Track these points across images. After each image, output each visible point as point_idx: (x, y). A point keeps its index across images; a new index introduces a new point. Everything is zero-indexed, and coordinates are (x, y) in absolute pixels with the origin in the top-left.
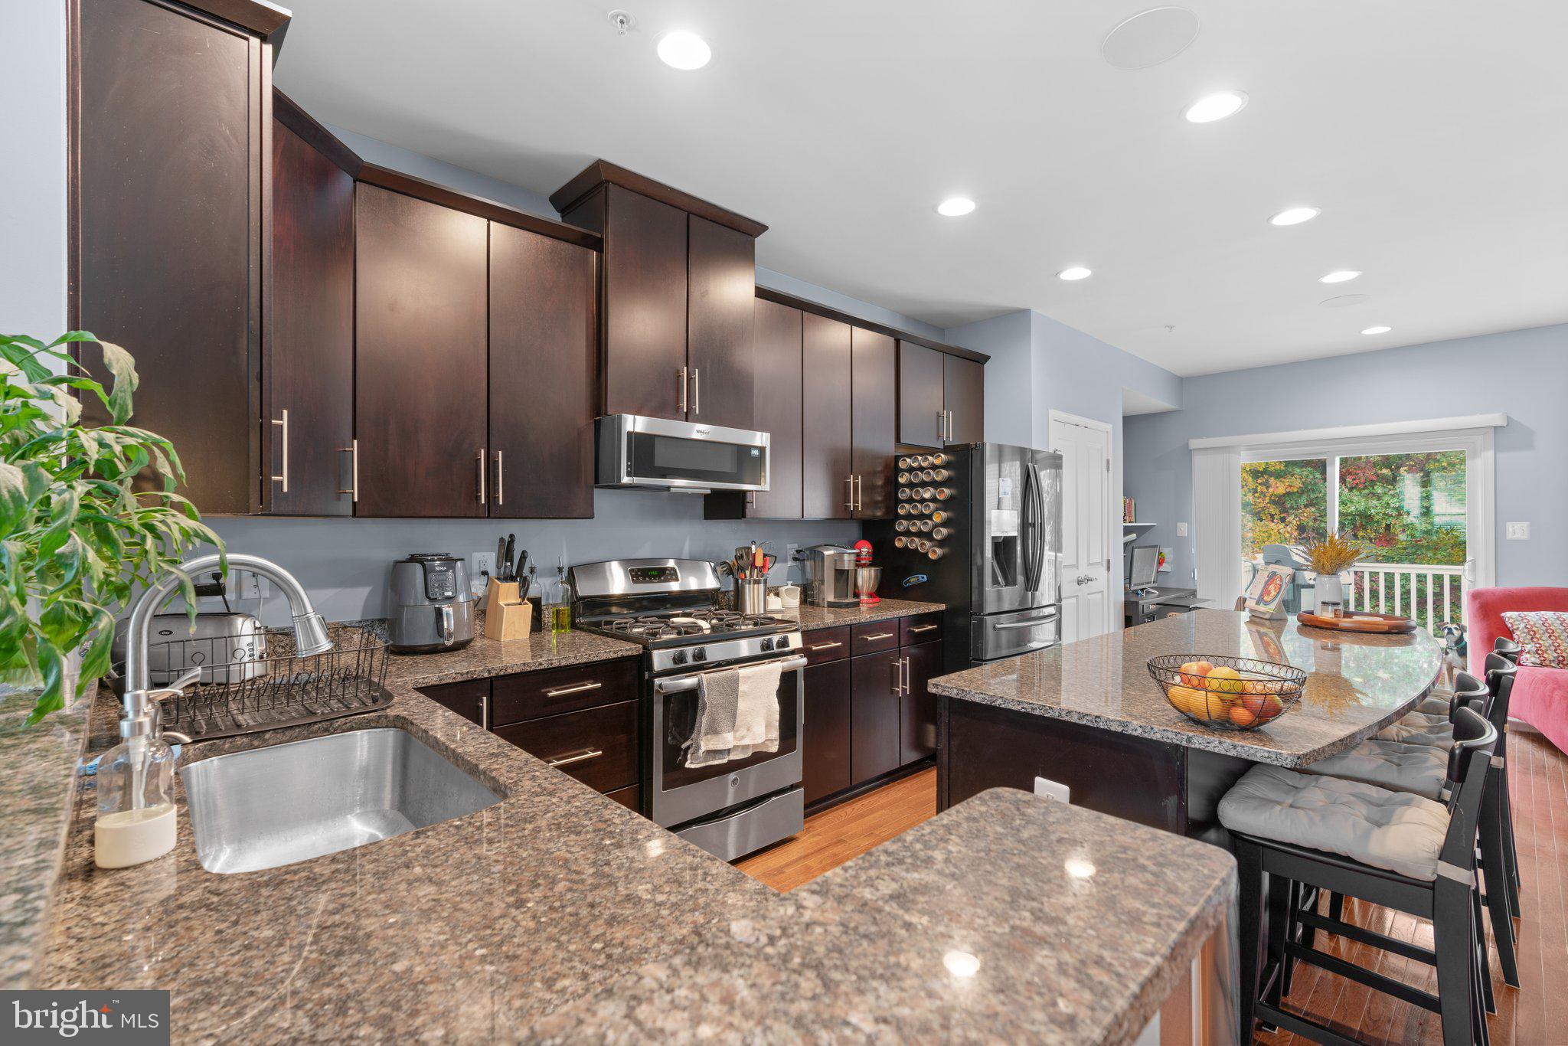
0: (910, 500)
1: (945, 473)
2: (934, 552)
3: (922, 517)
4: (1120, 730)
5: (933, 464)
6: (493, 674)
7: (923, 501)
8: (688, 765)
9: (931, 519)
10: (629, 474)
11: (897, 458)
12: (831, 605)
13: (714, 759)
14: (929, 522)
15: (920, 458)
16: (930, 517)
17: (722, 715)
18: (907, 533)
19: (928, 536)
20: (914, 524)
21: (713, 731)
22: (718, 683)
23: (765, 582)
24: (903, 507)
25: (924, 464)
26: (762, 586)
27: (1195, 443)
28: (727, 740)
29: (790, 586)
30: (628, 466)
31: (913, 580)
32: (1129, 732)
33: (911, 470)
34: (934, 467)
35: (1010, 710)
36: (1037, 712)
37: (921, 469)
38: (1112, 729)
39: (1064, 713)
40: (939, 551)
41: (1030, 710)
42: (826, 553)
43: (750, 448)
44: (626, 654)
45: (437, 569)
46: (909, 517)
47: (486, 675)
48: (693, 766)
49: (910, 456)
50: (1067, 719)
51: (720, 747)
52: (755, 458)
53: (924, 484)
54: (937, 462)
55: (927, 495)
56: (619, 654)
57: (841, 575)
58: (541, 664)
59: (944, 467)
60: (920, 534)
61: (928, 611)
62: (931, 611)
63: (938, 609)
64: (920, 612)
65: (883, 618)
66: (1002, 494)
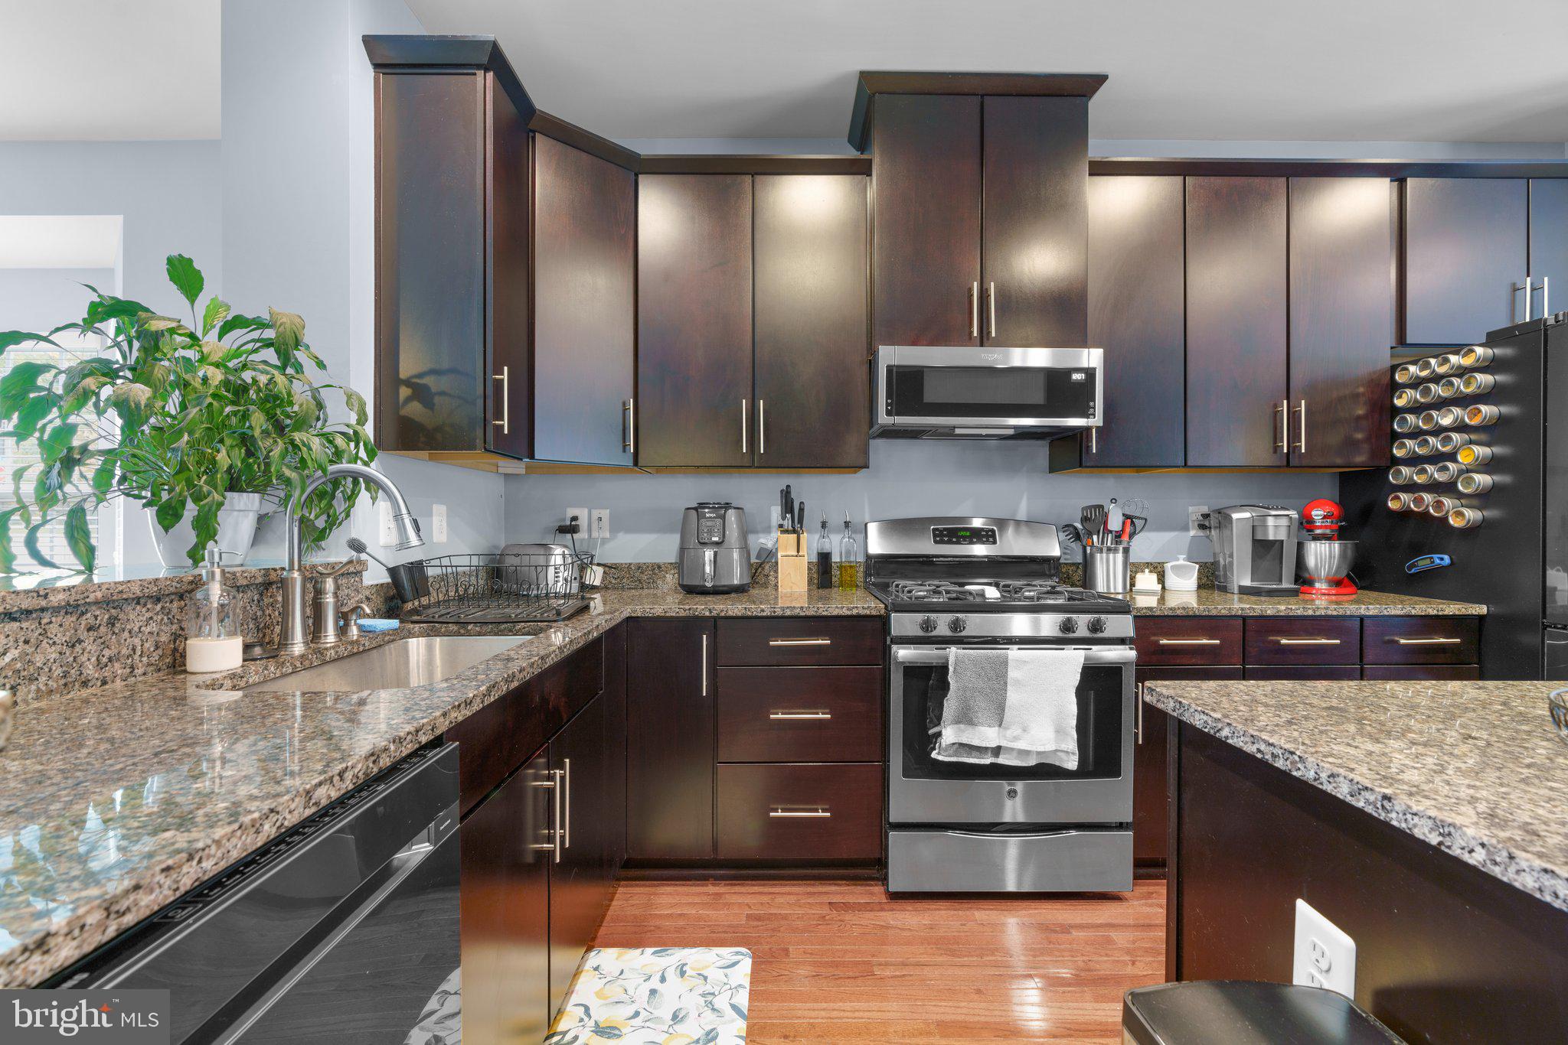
0: (1416, 434)
1: (1483, 379)
2: (1460, 514)
3: (1437, 458)
5: (1460, 367)
6: (714, 613)
7: (1438, 431)
8: (934, 755)
9: (1455, 461)
10: (889, 413)
11: (1393, 369)
13: (969, 755)
14: (1450, 465)
15: (1433, 361)
16: (1452, 457)
17: (980, 704)
18: (1411, 487)
19: (1448, 488)
20: (1424, 471)
21: (966, 718)
22: (975, 662)
23: (1126, 551)
24: (1403, 445)
25: (1442, 370)
26: (1120, 556)
28: (986, 735)
29: (1181, 562)
30: (888, 404)
31: (1423, 563)
33: (1416, 383)
34: (1462, 372)
37: (1437, 379)
38: (1418, 833)
40: (1472, 515)
42: (1235, 516)
43: (1068, 372)
44: (863, 612)
45: (707, 515)
46: (1413, 460)
47: (707, 614)
48: (940, 758)
49: (1414, 363)
50: (1328, 788)
51: (976, 742)
52: (1078, 383)
53: (1442, 404)
54: (1467, 361)
55: (1446, 421)
56: (855, 612)
57: (1264, 549)
58: (763, 611)
59: (1482, 370)
60: (1434, 487)
61: (1435, 612)
62: (1446, 613)
63: (1463, 612)
64: (1413, 612)
65: (1318, 613)
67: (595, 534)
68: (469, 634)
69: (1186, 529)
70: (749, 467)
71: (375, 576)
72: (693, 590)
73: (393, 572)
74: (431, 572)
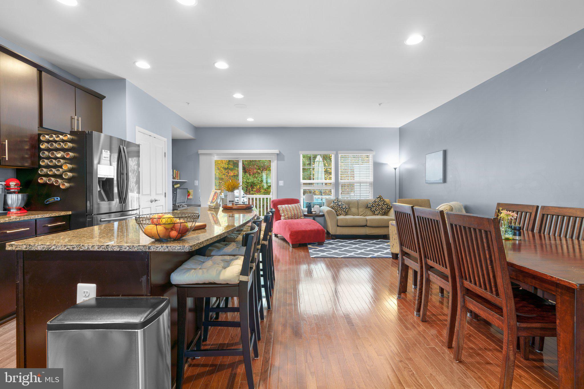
0: (48, 158)
1: (70, 145)
2: (63, 185)
3: (56, 167)
4: (118, 250)
5: (63, 139)
7: (56, 158)
9: (62, 168)
11: (39, 135)
14: (60, 169)
15: (54, 136)
16: (61, 167)
18: (46, 175)
19: (60, 176)
20: (51, 170)
24: (43, 161)
25: (57, 139)
27: (200, 152)
31: (51, 200)
32: (123, 250)
33: (48, 142)
34: (63, 141)
35: (60, 251)
36: (75, 249)
37: (56, 142)
38: (115, 250)
39: (90, 247)
40: (67, 185)
41: (71, 249)
46: (47, 167)
49: (48, 135)
53: (57, 150)
54: (65, 138)
55: (59, 155)
59: (70, 142)
60: (55, 176)
61: (58, 215)
62: (61, 215)
63: (66, 214)
64: (52, 216)
65: (21, 220)
66: (104, 157)
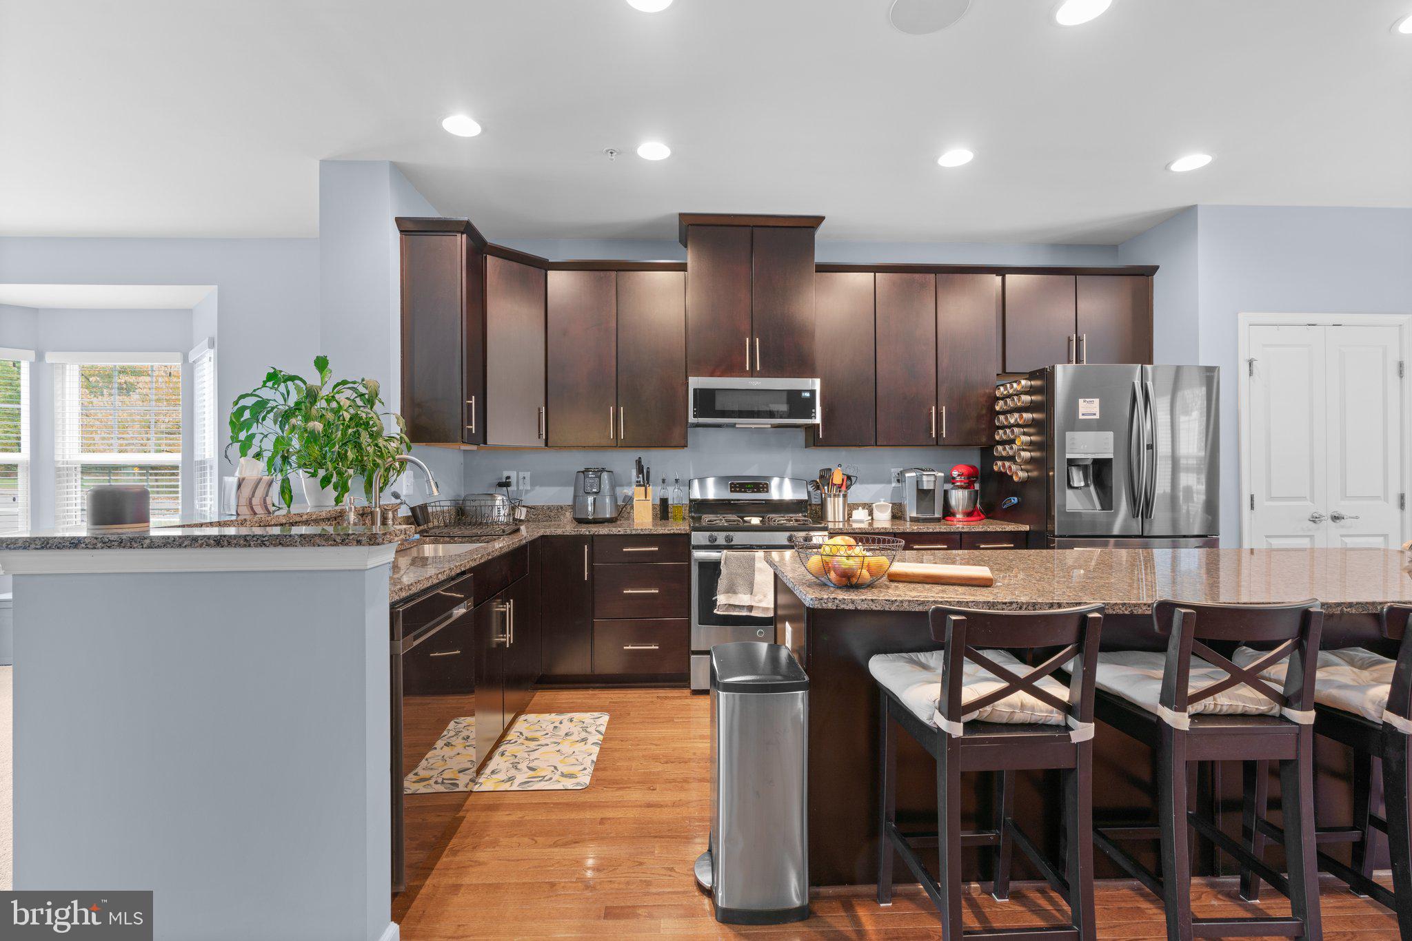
0: (1003, 427)
1: (1026, 398)
2: (1017, 474)
3: (1009, 442)
5: (1017, 390)
6: (592, 533)
7: (1010, 426)
8: (715, 611)
9: (1015, 443)
10: (695, 417)
11: (994, 388)
12: (913, 520)
13: (734, 611)
14: (1014, 446)
16: (1014, 441)
17: (740, 581)
18: (1001, 458)
19: (1011, 459)
20: (1006, 449)
21: (731, 590)
22: (737, 558)
23: (845, 496)
24: (999, 433)
25: (1011, 391)
26: (841, 499)
28: (743, 599)
29: (882, 503)
30: (694, 411)
31: (1006, 502)
33: (1003, 398)
34: (1018, 394)
37: (1009, 396)
40: (1022, 475)
42: (907, 475)
43: (800, 392)
44: (676, 532)
45: (590, 476)
46: (1002, 442)
47: (588, 533)
48: (718, 613)
51: (737, 603)
52: (806, 399)
53: (1011, 411)
54: (1021, 388)
55: (1012, 421)
56: (672, 532)
57: (924, 495)
58: (619, 531)
59: (1026, 393)
60: (1009, 459)
61: (1001, 530)
62: (1006, 530)
63: (1016, 529)
64: (989, 530)
65: (935, 531)
66: (1083, 415)
67: (521, 488)
68: (455, 542)
69: (890, 482)
70: (615, 447)
71: (404, 512)
72: (581, 521)
73: (413, 509)
74: (430, 509)
